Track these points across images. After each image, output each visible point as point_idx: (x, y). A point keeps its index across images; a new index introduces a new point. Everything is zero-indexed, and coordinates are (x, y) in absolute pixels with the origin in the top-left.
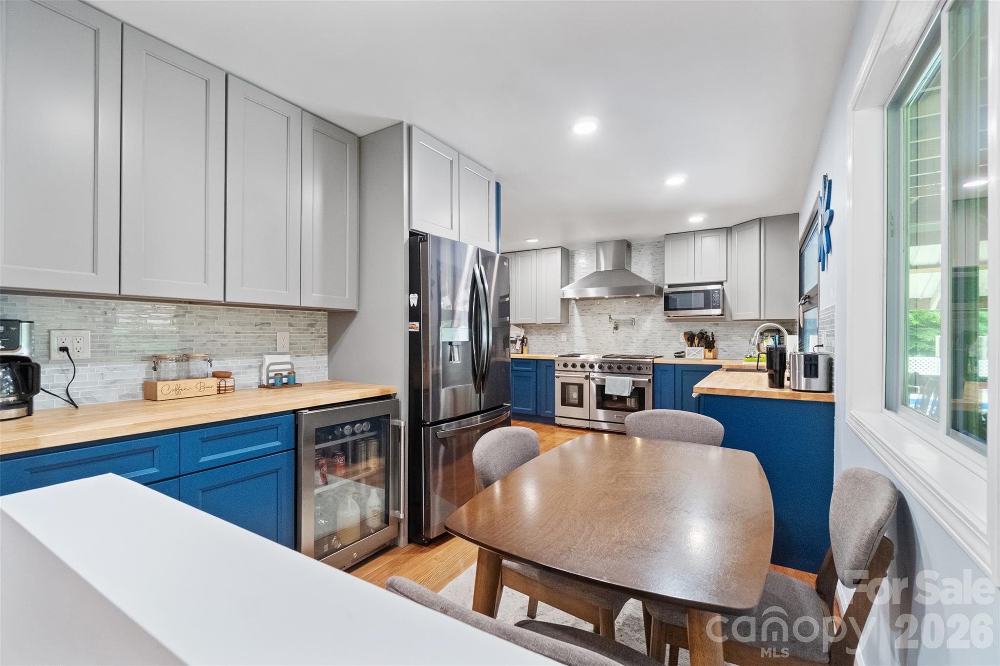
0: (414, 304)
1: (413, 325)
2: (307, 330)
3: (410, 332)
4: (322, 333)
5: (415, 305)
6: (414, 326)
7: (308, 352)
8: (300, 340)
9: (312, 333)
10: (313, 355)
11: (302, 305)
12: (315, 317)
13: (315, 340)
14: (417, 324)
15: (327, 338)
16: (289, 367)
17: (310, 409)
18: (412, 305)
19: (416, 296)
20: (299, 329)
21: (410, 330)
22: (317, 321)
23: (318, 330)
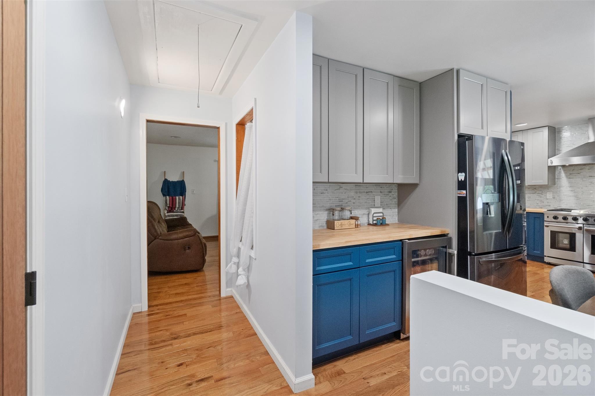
0: (461, 179)
1: (461, 192)
2: (388, 195)
3: (458, 196)
4: (395, 196)
5: (463, 180)
6: (461, 193)
7: (388, 207)
8: (385, 200)
9: (390, 196)
10: (391, 209)
11: (394, 182)
12: (392, 188)
13: (391, 200)
14: (464, 192)
15: (397, 199)
16: (381, 215)
17: (409, 239)
18: (460, 180)
19: (464, 174)
20: (385, 194)
21: (459, 195)
22: (392, 189)
23: (393, 195)
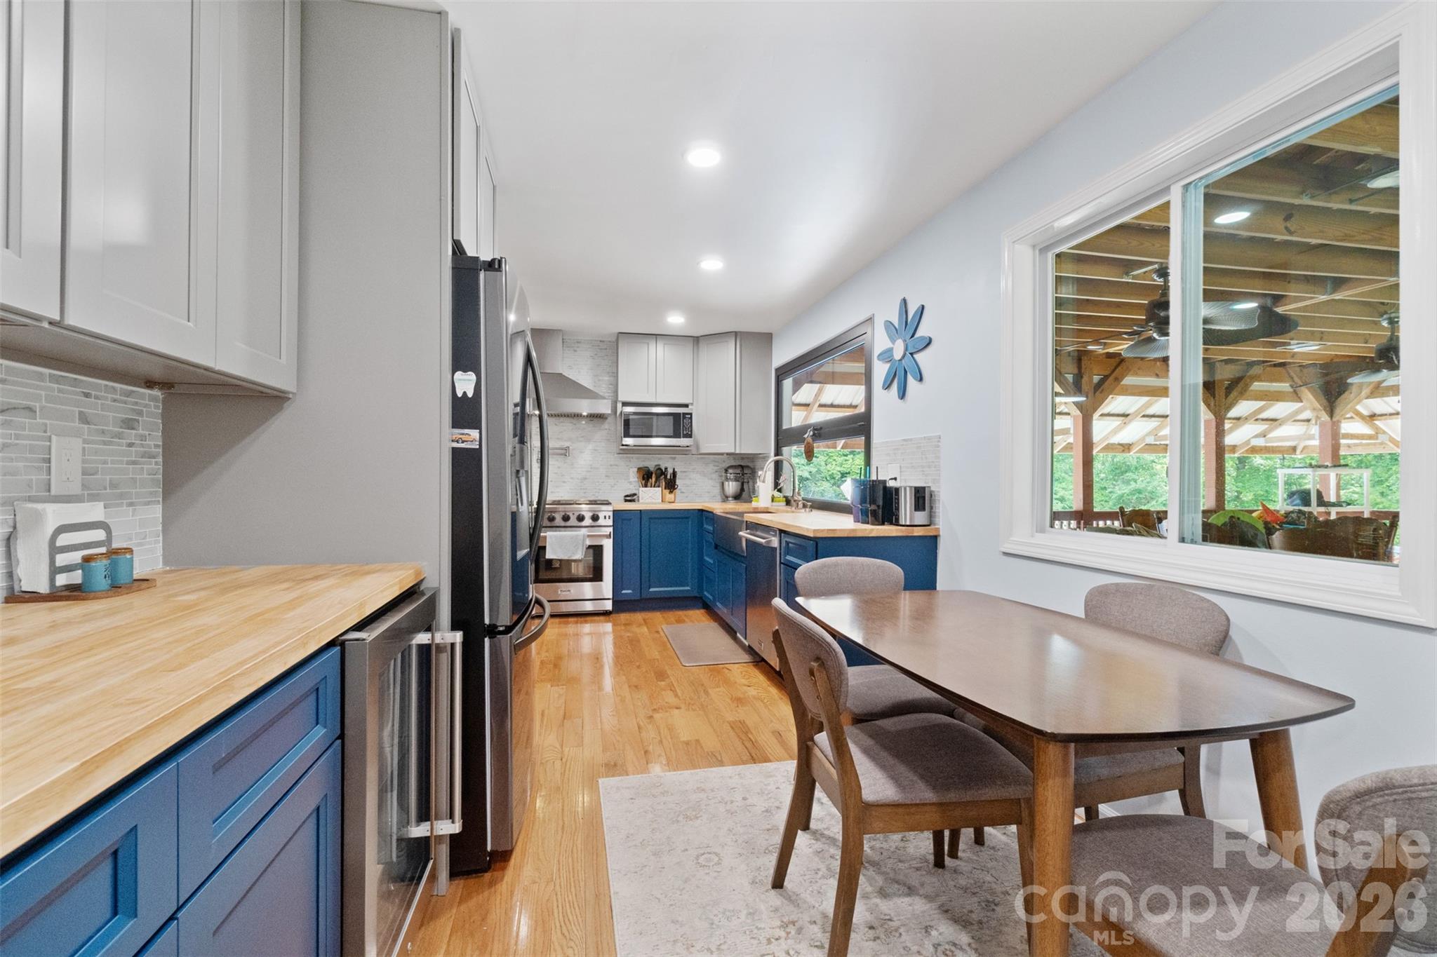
0: (465, 393)
1: (463, 434)
2: (119, 436)
3: (453, 448)
4: (149, 446)
5: (470, 394)
6: (464, 438)
7: (121, 496)
8: (105, 462)
9: (131, 445)
10: (131, 504)
11: (217, 367)
12: (136, 403)
13: (134, 463)
14: (474, 434)
15: (160, 459)
16: (100, 535)
18: (460, 394)
19: (472, 376)
20: (103, 432)
21: (455, 445)
22: (140, 413)
23: (143, 438)
